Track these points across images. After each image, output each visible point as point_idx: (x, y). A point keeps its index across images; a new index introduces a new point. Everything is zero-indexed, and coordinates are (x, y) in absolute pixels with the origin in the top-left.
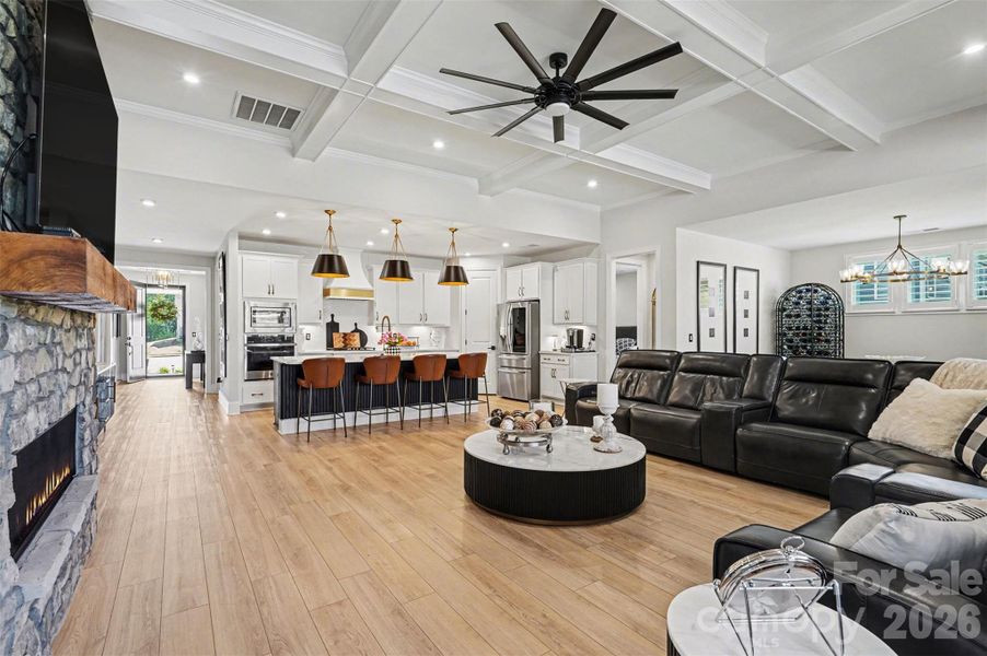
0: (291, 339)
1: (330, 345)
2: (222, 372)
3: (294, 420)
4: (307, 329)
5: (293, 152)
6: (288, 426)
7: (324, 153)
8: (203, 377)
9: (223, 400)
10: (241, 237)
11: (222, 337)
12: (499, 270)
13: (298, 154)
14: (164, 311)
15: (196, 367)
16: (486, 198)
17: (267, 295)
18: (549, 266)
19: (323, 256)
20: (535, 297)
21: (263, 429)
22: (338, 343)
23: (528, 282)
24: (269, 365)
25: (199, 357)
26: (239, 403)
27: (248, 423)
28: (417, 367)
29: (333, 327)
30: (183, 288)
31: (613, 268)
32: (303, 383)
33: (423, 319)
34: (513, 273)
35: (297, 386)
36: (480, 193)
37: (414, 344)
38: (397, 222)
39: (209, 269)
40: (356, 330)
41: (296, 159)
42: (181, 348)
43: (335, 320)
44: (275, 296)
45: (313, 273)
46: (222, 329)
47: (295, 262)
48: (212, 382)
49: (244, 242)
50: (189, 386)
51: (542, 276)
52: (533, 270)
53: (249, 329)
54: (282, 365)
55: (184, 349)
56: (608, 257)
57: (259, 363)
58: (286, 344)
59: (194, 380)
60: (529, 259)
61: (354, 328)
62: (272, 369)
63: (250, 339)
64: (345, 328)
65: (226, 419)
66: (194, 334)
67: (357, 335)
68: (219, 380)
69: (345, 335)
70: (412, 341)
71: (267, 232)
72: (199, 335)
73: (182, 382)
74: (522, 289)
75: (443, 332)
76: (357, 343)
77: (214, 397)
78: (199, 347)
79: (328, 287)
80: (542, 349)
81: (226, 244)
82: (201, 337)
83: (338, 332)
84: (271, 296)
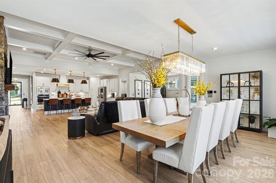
0: (48, 95)
1: (58, 96)
2: (32, 103)
3: (47, 112)
4: (53, 93)
5: (46, 59)
6: (46, 113)
7: (53, 59)
8: (27, 105)
9: (32, 109)
10: (36, 73)
11: (31, 95)
12: (99, 80)
13: (48, 59)
15: (25, 102)
16: (90, 67)
17: (42, 86)
18: (108, 80)
19: (54, 79)
20: (105, 86)
21: (41, 114)
22: (60, 96)
23: (104, 83)
24: (42, 101)
25: (25, 100)
26: (36, 109)
27: (37, 113)
28: (75, 101)
29: (59, 93)
30: (21, 82)
31: (121, 80)
32: (49, 104)
33: (82, 91)
34: (102, 81)
35: (48, 104)
36: (89, 65)
37: (80, 96)
38: (71, 71)
39: (28, 79)
40: (65, 93)
41: (47, 60)
42: (20, 98)
43: (60, 91)
44: (45, 86)
45: (52, 82)
46: (31, 93)
47: (49, 78)
48: (29, 105)
49: (37, 74)
50: (23, 107)
51: (107, 82)
52: (105, 80)
53: (38, 93)
54: (45, 100)
55: (21, 98)
56: (120, 78)
57: (40, 100)
58: (48, 96)
60: (106, 78)
62: (43, 102)
63: (38, 95)
64: (62, 92)
65: (33, 113)
66: (24, 94)
67: (65, 94)
68: (31, 105)
69: (62, 94)
70: (79, 96)
71: (42, 72)
72: (25, 94)
73: (21, 106)
74: (103, 84)
75: (87, 93)
76: (65, 96)
77: (30, 109)
78: (26, 97)
79: (57, 84)
80: (107, 97)
81: (32, 74)
82: (26, 95)
83: (60, 93)
84: (43, 86)
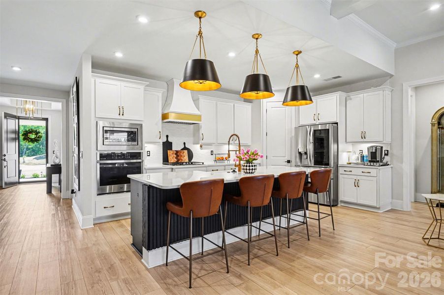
0: (139, 156)
1: (166, 160)
2: (76, 187)
8: (60, 184)
11: (76, 155)
14: (33, 136)
15: (55, 177)
17: (117, 116)
20: (334, 120)
22: (172, 158)
25: (56, 169)
26: (92, 216)
29: (167, 146)
30: (46, 120)
36: (331, 14)
39: (65, 100)
40: (185, 148)
42: (45, 162)
43: (170, 140)
44: (125, 117)
47: (142, 87)
48: (67, 191)
50: (49, 191)
53: (101, 147)
55: (47, 162)
58: (135, 160)
59: (53, 185)
61: (183, 147)
63: (103, 157)
64: (177, 146)
66: (54, 152)
67: (186, 152)
68: (73, 192)
69: (177, 152)
71: (119, 55)
76: (186, 158)
78: (57, 161)
79: (166, 112)
80: (340, 163)
82: (58, 154)
83: (171, 149)
84: (121, 117)
